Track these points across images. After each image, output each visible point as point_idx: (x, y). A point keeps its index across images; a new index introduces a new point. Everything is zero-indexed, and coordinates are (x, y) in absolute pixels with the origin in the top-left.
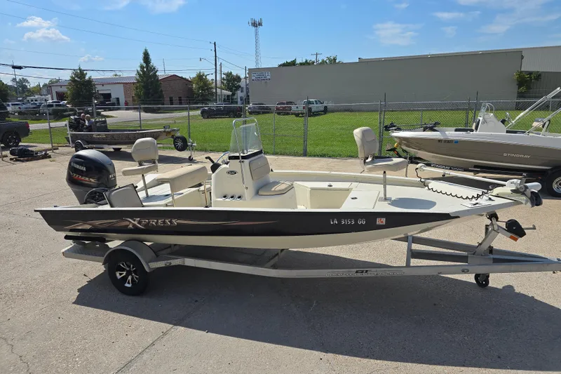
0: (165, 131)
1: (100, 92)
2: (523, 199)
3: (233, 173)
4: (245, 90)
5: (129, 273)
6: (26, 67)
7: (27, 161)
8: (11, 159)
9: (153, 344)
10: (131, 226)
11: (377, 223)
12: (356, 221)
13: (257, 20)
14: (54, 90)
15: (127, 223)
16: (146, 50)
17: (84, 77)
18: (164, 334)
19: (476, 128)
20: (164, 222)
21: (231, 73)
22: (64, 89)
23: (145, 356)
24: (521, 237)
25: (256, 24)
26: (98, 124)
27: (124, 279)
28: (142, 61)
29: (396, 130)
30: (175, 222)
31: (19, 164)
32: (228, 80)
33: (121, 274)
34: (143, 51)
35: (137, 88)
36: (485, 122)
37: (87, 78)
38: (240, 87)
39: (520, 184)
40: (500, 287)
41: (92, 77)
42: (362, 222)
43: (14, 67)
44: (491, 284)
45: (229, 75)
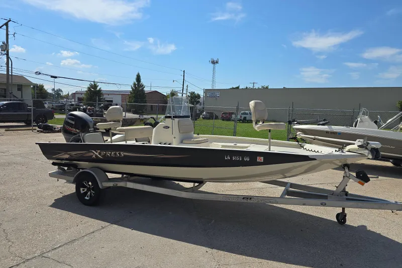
0: (139, 119)
1: (106, 99)
2: (366, 152)
3: (167, 127)
4: (202, 104)
5: (89, 189)
6: (59, 77)
7: (48, 133)
8: (38, 131)
9: (93, 232)
10: (94, 156)
11: (258, 161)
12: (243, 158)
13: (215, 59)
14: (77, 96)
15: (92, 154)
16: (138, 74)
17: (97, 88)
18: (103, 228)
19: (355, 126)
20: (115, 154)
21: (194, 92)
22: (83, 96)
23: (86, 238)
24: (367, 182)
25: (214, 62)
26: (97, 113)
27: (85, 194)
28: (135, 81)
29: (296, 124)
30: (123, 154)
31: (42, 134)
32: (191, 97)
33: (83, 190)
34: (137, 74)
35: (130, 98)
36: (361, 121)
37: (98, 89)
38: (199, 102)
39: (364, 141)
40: (356, 225)
41: (102, 89)
42: (247, 159)
43: (52, 77)
44: (348, 223)
45: (193, 93)
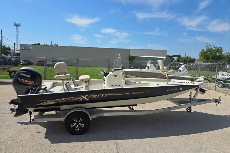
2: (207, 81)
3: (116, 76)
5: (77, 124)
9: (117, 148)
13: (18, 24)
15: (80, 98)
18: (117, 144)
19: (148, 69)
20: (101, 96)
24: (204, 93)
27: (75, 127)
30: (106, 95)
42: (176, 89)
